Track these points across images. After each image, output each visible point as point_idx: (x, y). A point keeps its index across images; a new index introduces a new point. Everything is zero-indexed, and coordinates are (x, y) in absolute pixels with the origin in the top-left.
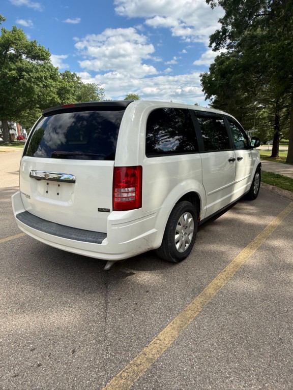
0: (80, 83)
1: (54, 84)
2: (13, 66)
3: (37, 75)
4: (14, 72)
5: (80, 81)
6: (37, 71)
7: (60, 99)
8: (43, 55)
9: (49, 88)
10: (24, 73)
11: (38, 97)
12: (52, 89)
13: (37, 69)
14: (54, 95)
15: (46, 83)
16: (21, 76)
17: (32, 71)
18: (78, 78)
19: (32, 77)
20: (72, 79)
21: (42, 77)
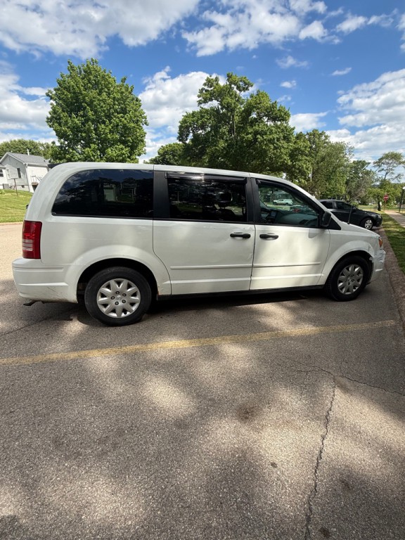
0: (326, 143)
1: (285, 145)
2: (250, 130)
3: (271, 137)
4: (250, 136)
5: (327, 141)
6: (271, 132)
7: (291, 161)
8: (281, 116)
9: (280, 149)
10: (259, 136)
11: (270, 159)
12: (282, 150)
13: (272, 131)
14: (285, 157)
15: (277, 144)
16: (256, 139)
17: (266, 134)
18: (326, 137)
19: (265, 140)
20: (319, 139)
21: (274, 139)
